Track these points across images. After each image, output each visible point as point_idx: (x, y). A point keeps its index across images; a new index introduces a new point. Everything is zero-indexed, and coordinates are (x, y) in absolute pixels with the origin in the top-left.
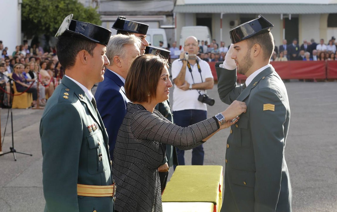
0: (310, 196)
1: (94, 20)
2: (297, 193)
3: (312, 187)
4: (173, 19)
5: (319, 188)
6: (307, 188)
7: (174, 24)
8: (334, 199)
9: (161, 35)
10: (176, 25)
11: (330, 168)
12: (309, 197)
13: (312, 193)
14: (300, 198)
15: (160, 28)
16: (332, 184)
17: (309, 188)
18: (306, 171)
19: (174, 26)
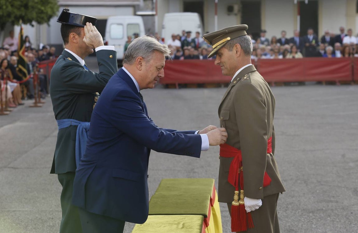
0: (320, 218)
1: (50, 5)
2: (305, 215)
3: (324, 209)
4: (153, 3)
5: (332, 210)
6: (318, 210)
7: (155, 10)
8: (349, 222)
9: (137, 25)
10: (156, 11)
11: (347, 188)
12: (319, 220)
13: (322, 215)
14: (308, 221)
15: (135, 14)
16: (348, 206)
17: (320, 210)
18: (318, 191)
19: (154, 13)
